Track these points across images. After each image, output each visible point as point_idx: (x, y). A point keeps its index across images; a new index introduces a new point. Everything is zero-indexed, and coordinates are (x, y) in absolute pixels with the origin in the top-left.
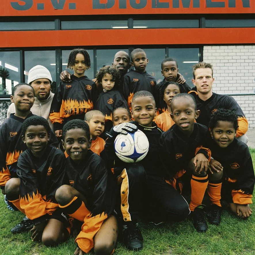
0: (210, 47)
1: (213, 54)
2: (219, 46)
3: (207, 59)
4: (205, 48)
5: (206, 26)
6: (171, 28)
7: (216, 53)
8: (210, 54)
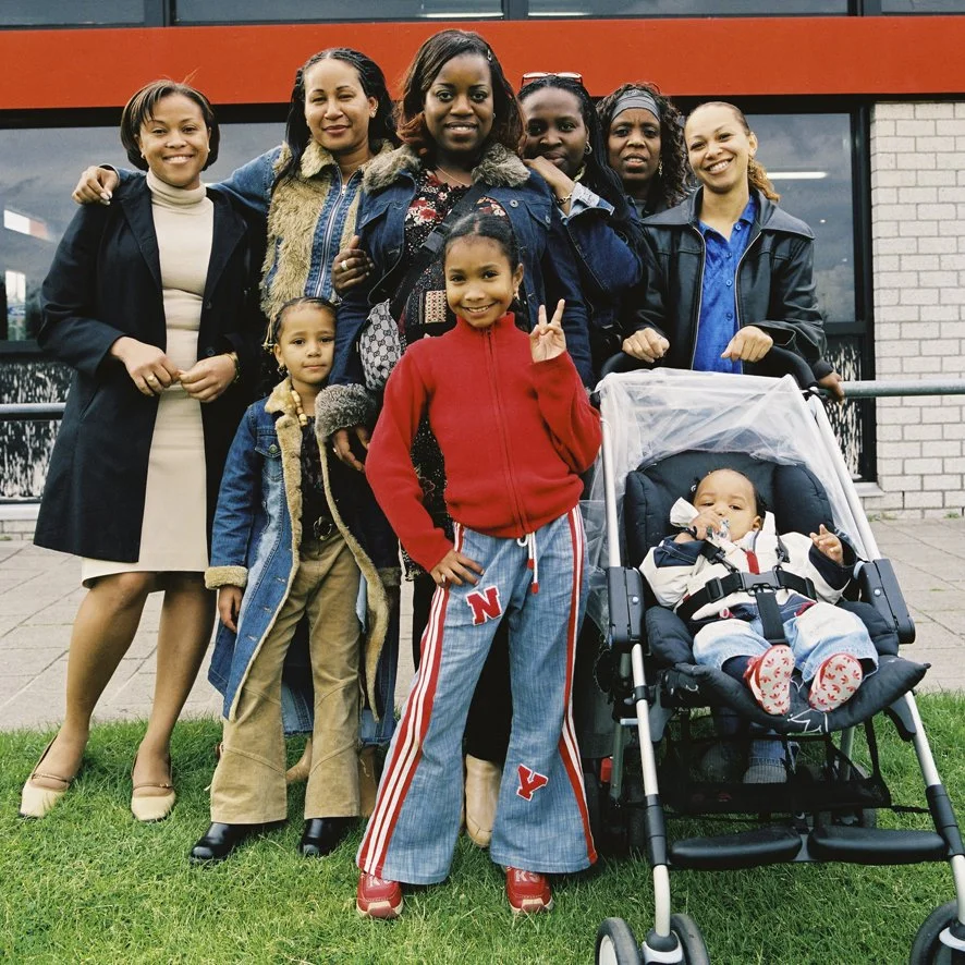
0: (903, 110)
1: (922, 144)
2: (951, 105)
3: (893, 166)
4: (881, 112)
5: (884, 9)
6: (712, 16)
7: (936, 136)
8: (909, 144)
